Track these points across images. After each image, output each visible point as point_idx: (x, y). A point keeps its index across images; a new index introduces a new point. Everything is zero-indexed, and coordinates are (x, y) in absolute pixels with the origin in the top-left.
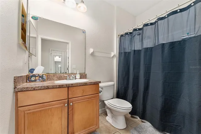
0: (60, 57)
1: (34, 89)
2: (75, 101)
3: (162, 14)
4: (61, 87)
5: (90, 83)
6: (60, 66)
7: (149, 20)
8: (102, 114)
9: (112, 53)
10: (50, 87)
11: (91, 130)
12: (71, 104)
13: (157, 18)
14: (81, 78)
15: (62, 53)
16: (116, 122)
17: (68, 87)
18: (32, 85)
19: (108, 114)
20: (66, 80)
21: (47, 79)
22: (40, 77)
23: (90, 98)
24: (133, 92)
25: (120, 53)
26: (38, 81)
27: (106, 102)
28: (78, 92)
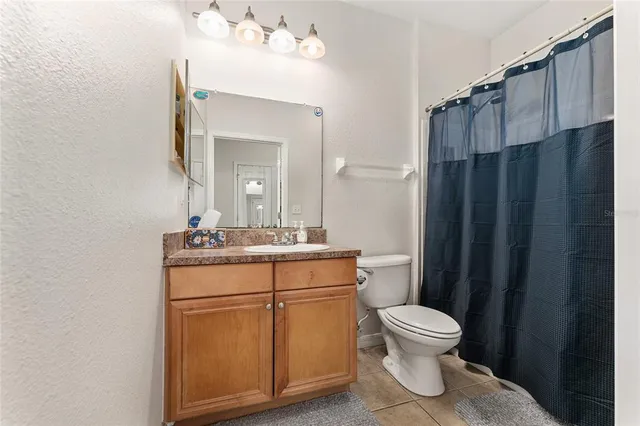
0: (259, 183)
1: (200, 264)
2: (290, 299)
3: (571, 30)
4: (257, 260)
5: (330, 253)
6: (260, 207)
7: (523, 56)
8: (373, 350)
9: (405, 166)
10: (233, 260)
11: (333, 381)
12: (281, 304)
13: (553, 46)
14: (310, 241)
15: (264, 173)
16: (410, 373)
17: (275, 261)
18: (196, 253)
19: (390, 352)
20: (270, 246)
21: (228, 242)
22: (212, 236)
23: (331, 295)
24: (472, 290)
25: (432, 166)
26: (208, 245)
27: (381, 313)
28: (299, 277)
